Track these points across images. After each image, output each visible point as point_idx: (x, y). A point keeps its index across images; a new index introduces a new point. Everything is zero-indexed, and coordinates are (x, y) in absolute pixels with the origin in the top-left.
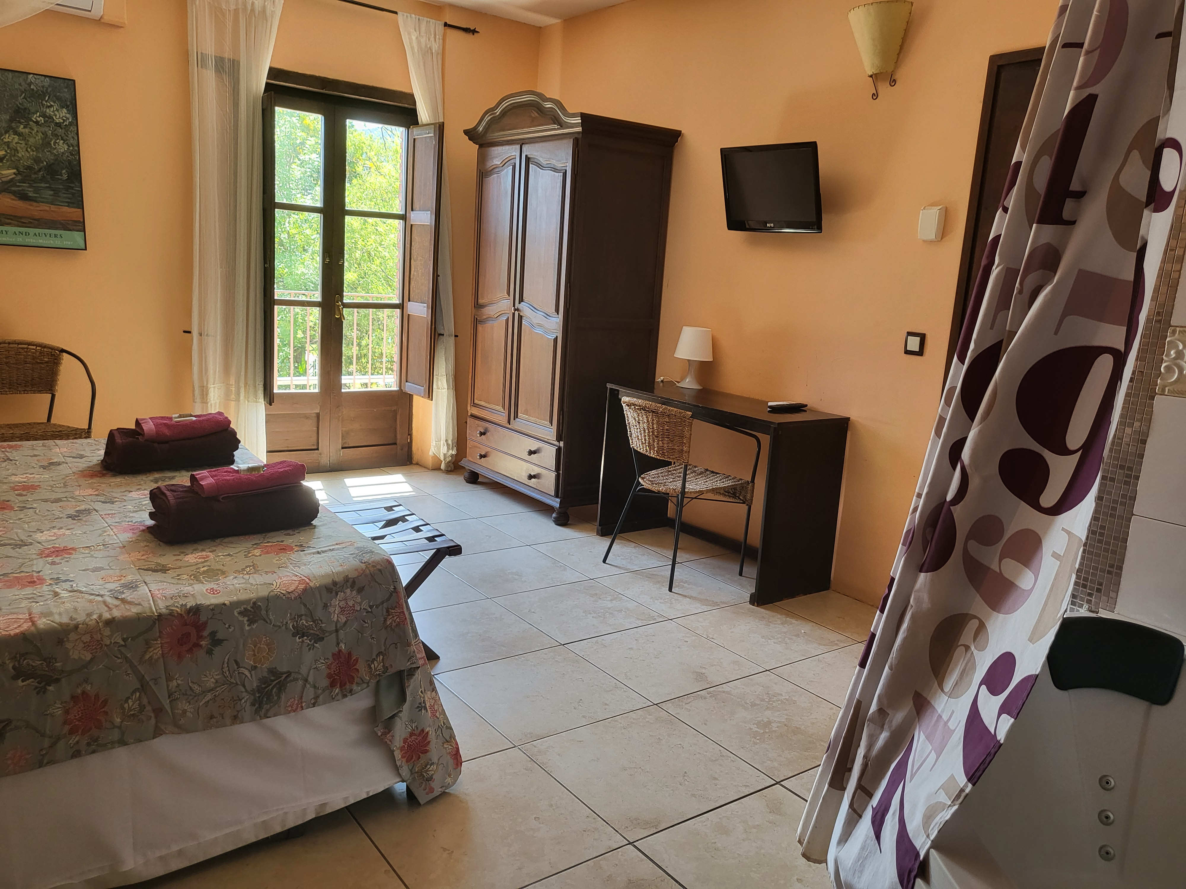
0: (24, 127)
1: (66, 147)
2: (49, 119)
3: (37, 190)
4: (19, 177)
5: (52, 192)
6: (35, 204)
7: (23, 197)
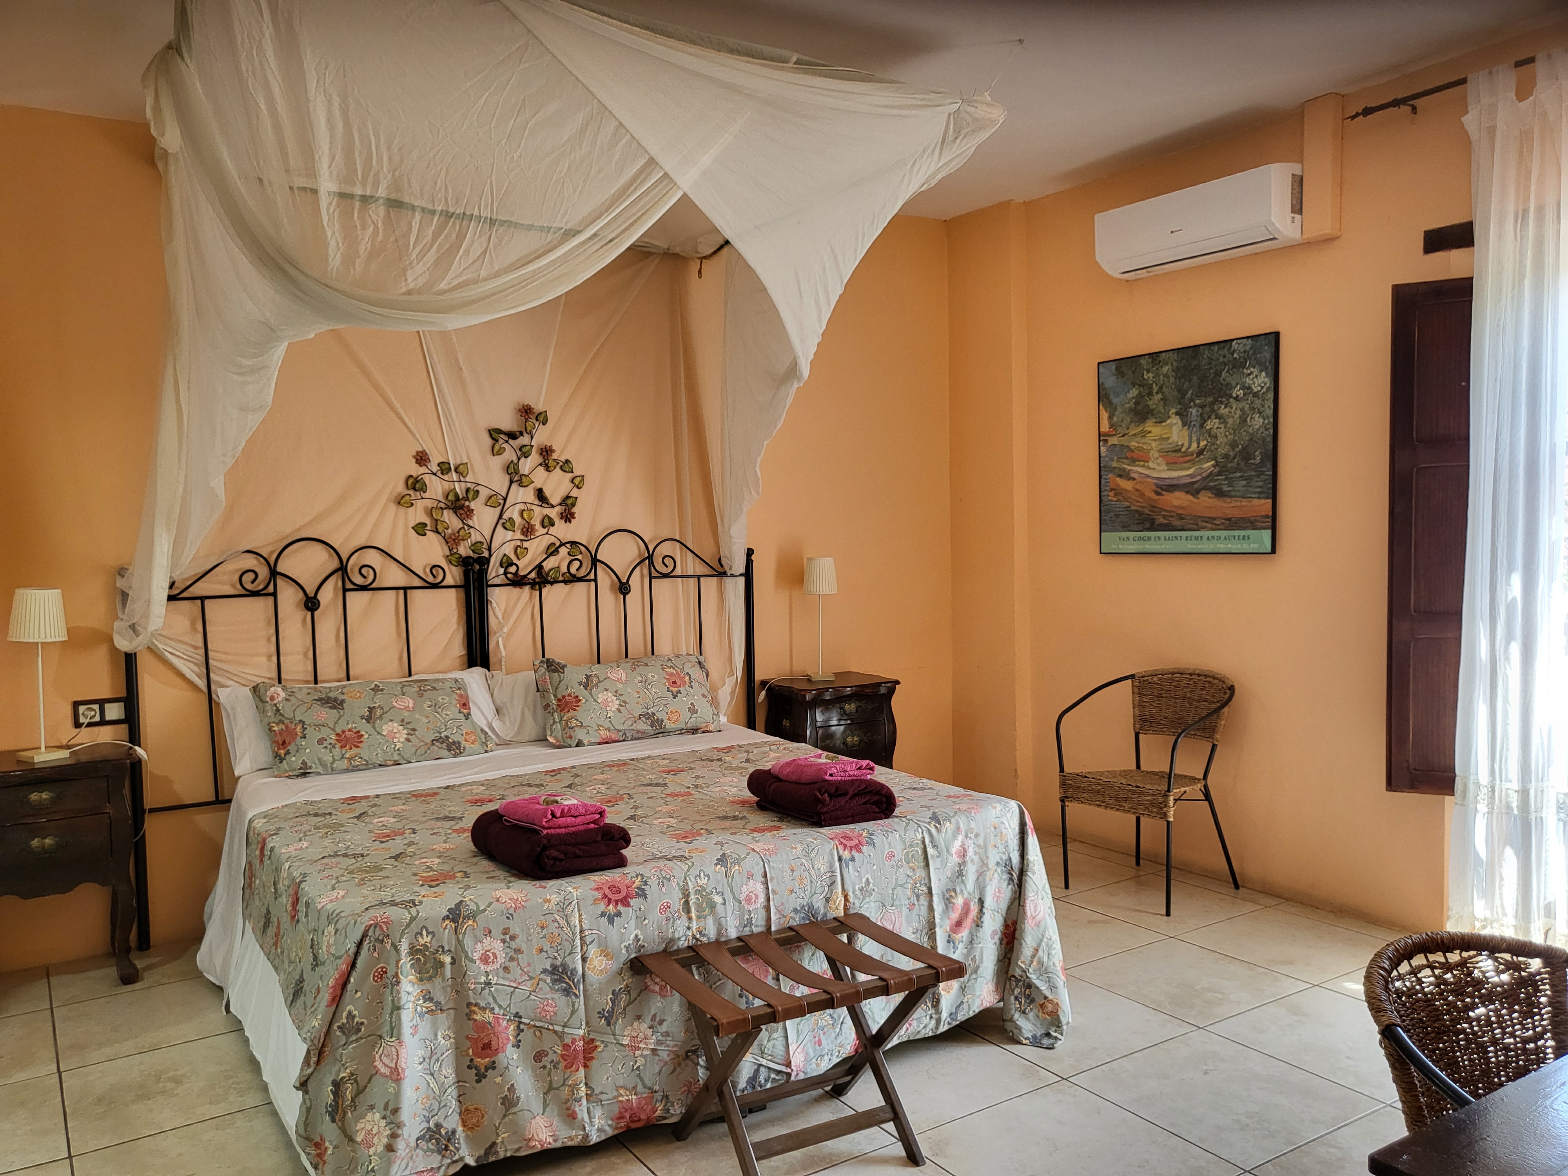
0: (1225, 407)
1: (1261, 420)
2: (1247, 389)
3: (1231, 482)
4: (1217, 470)
5: (1244, 483)
6: (1228, 500)
7: (1220, 493)
